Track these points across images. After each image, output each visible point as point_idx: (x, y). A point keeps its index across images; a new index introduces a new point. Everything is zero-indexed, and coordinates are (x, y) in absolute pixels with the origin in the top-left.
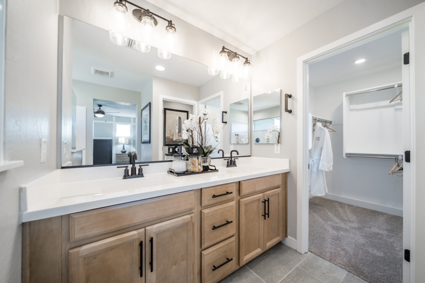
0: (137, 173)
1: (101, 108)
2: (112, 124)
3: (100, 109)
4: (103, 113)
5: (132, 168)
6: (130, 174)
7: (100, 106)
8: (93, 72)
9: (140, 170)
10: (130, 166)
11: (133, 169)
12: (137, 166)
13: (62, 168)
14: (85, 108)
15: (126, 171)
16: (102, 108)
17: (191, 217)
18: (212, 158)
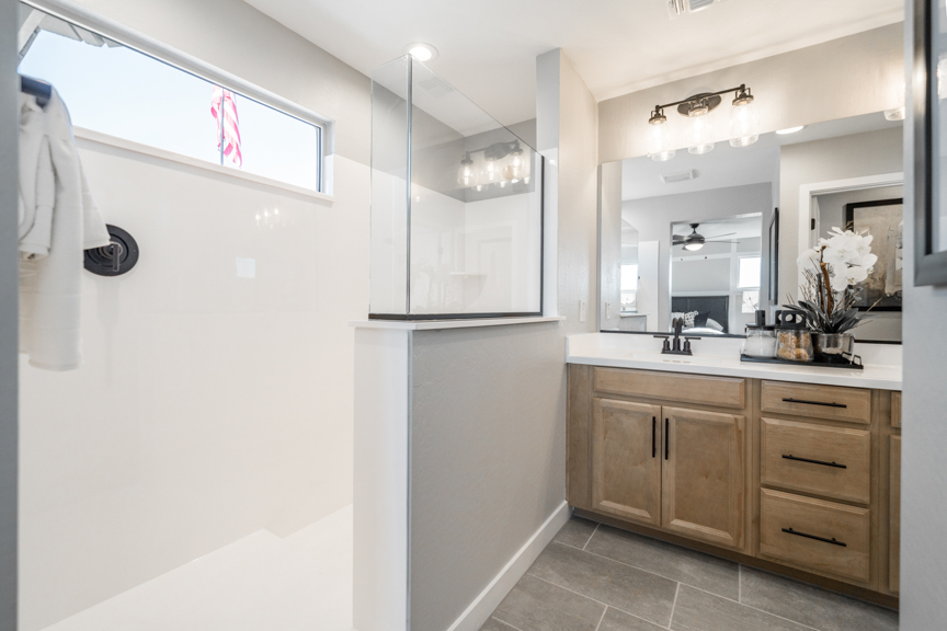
0: (682, 348)
1: (697, 230)
2: (729, 259)
3: (694, 232)
4: (700, 240)
5: (674, 340)
6: (671, 348)
7: (695, 226)
8: (663, 180)
9: (687, 345)
10: (671, 338)
11: (677, 342)
12: (682, 339)
13: (602, 331)
14: (657, 242)
15: (667, 344)
16: (699, 231)
17: (736, 420)
18: (856, 341)
